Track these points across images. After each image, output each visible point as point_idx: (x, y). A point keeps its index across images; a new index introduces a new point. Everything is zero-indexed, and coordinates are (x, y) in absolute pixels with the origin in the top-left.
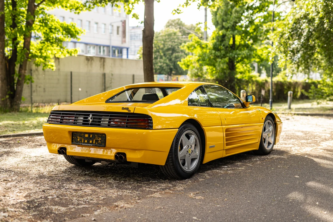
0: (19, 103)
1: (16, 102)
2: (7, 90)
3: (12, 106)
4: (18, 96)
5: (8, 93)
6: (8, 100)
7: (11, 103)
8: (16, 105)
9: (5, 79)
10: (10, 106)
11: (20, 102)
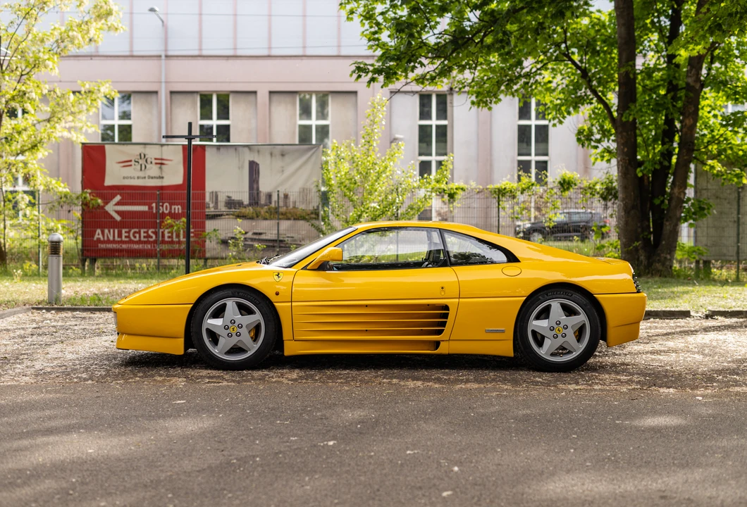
0: (666, 258)
1: (659, 255)
2: (639, 230)
3: (649, 265)
4: (664, 243)
5: (641, 236)
6: (641, 252)
7: (649, 258)
8: (659, 261)
9: (633, 207)
10: (645, 262)
11: (668, 257)
